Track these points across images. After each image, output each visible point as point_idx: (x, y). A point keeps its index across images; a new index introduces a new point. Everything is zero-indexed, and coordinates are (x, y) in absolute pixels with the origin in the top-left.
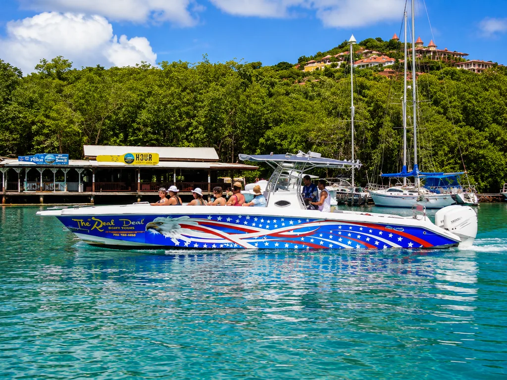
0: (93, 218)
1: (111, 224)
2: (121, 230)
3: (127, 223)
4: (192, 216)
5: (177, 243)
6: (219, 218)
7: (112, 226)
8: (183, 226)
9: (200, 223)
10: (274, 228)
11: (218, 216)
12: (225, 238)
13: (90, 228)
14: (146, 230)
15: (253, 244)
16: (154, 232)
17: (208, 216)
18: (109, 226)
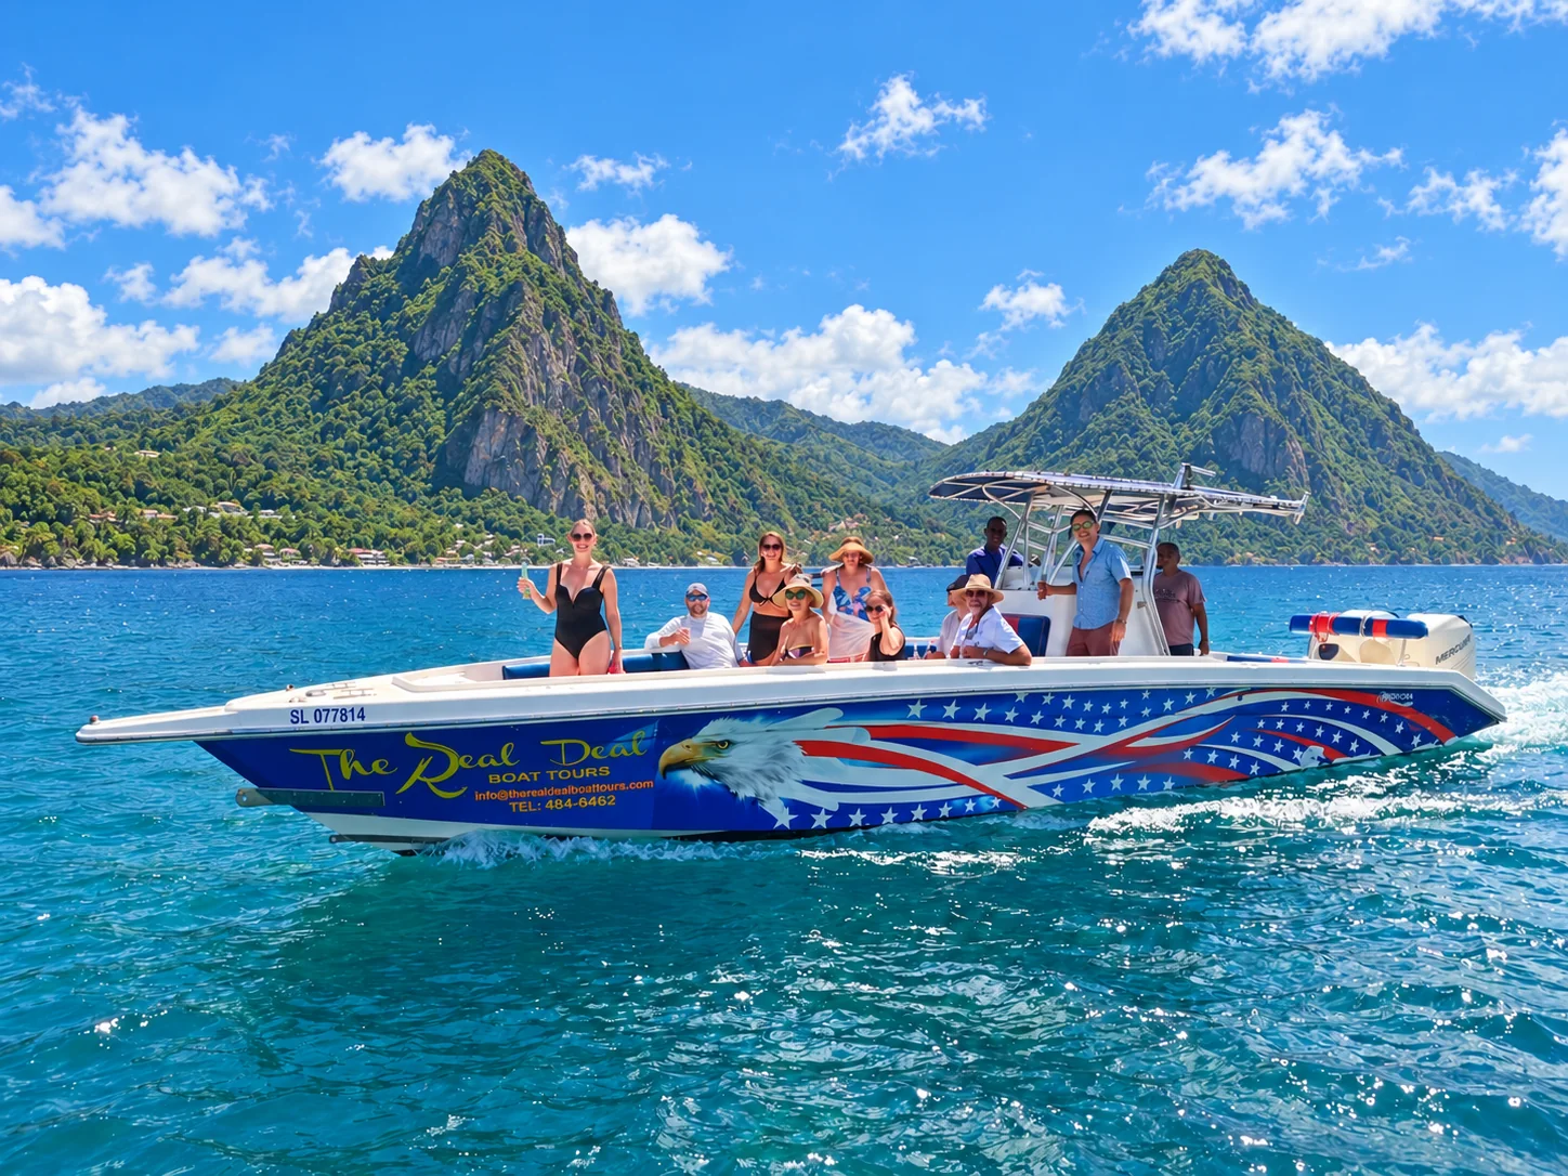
0: (411, 741)
1: (499, 759)
2: (543, 782)
3: (575, 751)
4: (852, 708)
5: (784, 818)
6: (951, 710)
7: (502, 770)
8: (813, 748)
9: (877, 733)
10: (1117, 729)
11: (947, 701)
12: (961, 780)
13: (388, 783)
14: (659, 775)
15: (1046, 789)
16: (694, 780)
17: (914, 702)
18: (492, 770)
